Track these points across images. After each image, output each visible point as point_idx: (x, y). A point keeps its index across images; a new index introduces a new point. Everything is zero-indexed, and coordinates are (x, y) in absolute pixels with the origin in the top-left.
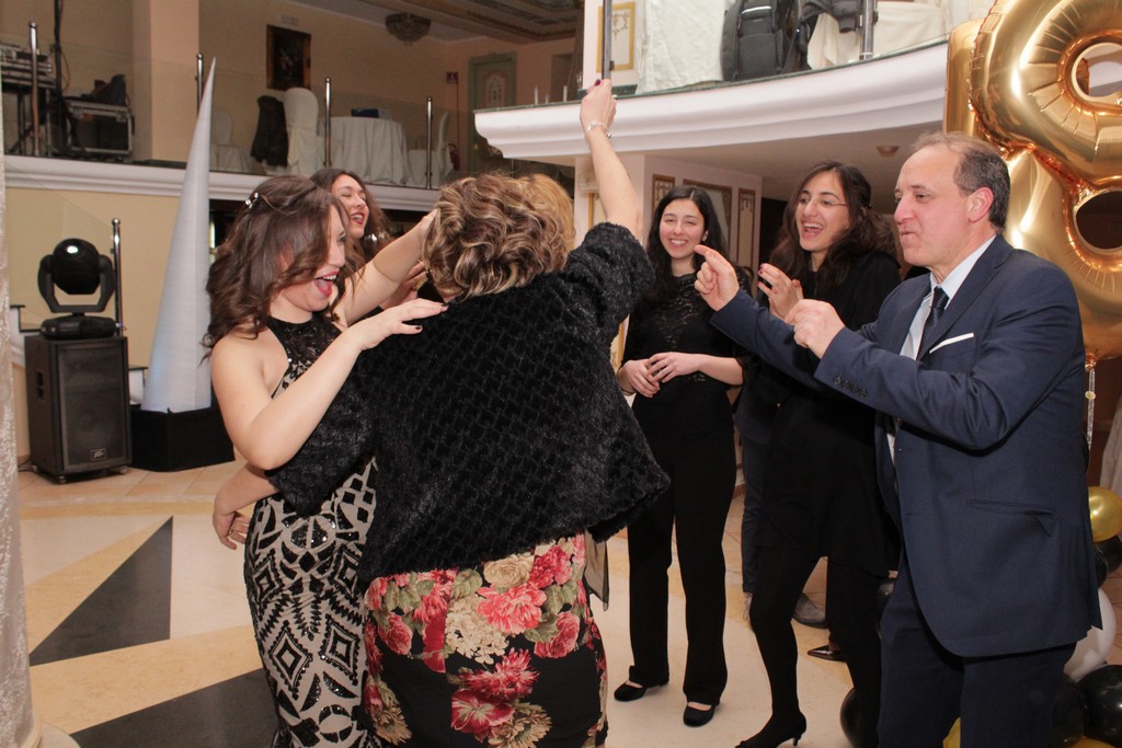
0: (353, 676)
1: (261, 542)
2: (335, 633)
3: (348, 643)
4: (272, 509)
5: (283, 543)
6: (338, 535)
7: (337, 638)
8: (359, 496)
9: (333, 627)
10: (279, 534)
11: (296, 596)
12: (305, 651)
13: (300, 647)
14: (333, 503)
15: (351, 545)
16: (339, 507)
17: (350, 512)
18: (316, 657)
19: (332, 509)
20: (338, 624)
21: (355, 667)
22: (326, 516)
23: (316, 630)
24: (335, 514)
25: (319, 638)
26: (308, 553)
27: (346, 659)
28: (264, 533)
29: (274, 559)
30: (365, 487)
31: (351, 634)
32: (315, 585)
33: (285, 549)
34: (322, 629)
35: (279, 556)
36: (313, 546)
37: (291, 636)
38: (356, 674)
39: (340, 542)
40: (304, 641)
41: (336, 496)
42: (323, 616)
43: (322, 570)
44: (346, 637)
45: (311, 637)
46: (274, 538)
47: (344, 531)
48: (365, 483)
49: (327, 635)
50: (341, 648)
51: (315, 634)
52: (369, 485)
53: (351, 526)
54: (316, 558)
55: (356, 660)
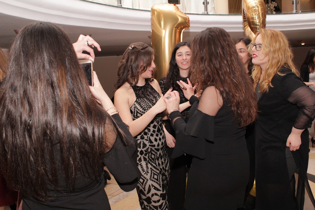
0: (159, 185)
2: (153, 173)
6: (150, 145)
7: (154, 174)
8: (155, 135)
9: (153, 171)
11: (140, 163)
12: (146, 178)
13: (144, 177)
14: (148, 136)
15: (153, 148)
16: (149, 137)
17: (152, 139)
18: (149, 180)
19: (148, 138)
21: (160, 182)
22: (146, 140)
23: (148, 172)
24: (148, 139)
25: (149, 174)
26: (141, 150)
27: (157, 180)
30: (156, 132)
31: (157, 173)
32: (145, 159)
34: (150, 172)
36: (143, 148)
38: (160, 184)
39: (150, 147)
40: (145, 176)
41: (148, 134)
42: (149, 168)
43: (146, 155)
44: (157, 174)
45: (147, 175)
47: (151, 144)
48: (156, 131)
49: (151, 173)
50: (156, 177)
52: (157, 132)
53: (153, 143)
54: (144, 152)
55: (160, 180)
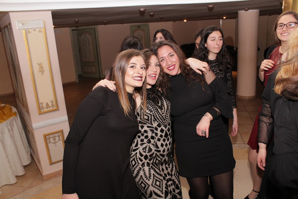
0: (162, 191)
1: (133, 150)
2: (156, 179)
3: (160, 182)
4: (137, 140)
5: (140, 151)
6: (155, 150)
7: (156, 180)
8: (162, 139)
9: (155, 178)
10: (139, 148)
11: (143, 168)
12: (148, 184)
13: (146, 183)
14: (155, 141)
15: (158, 154)
16: (156, 142)
17: (159, 144)
18: (151, 186)
19: (154, 142)
20: (156, 176)
21: (162, 189)
22: (152, 144)
23: (150, 178)
24: (155, 144)
26: (146, 155)
27: (160, 186)
28: (135, 147)
29: (137, 155)
30: (163, 137)
31: (160, 179)
32: (148, 164)
33: (140, 153)
34: (152, 177)
35: (138, 155)
36: (148, 153)
37: (143, 180)
39: (156, 152)
40: (147, 181)
41: (155, 139)
42: (152, 174)
43: (150, 160)
44: (159, 180)
45: (149, 180)
46: (137, 149)
47: (157, 149)
50: (158, 183)
51: (150, 179)
53: (159, 148)
54: (149, 157)
55: (162, 187)
